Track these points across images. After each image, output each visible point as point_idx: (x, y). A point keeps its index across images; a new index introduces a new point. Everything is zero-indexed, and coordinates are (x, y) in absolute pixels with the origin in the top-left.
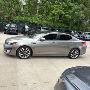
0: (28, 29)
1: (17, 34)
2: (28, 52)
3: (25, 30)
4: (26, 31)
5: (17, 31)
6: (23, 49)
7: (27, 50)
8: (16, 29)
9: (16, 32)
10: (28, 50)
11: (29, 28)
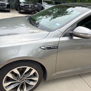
0: (24, 3)
1: (8, 11)
2: (34, 75)
3: (19, 5)
4: (22, 6)
5: (8, 6)
6: (16, 71)
7: (30, 70)
8: (7, 3)
9: (7, 8)
10: (34, 71)
11: (24, 1)
